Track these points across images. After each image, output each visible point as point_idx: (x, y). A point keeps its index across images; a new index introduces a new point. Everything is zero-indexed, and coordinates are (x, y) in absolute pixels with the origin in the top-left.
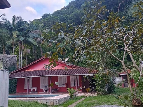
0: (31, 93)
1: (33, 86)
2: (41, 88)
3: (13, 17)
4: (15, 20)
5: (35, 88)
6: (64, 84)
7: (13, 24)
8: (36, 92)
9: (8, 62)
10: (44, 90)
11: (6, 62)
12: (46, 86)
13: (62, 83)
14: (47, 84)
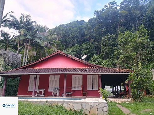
0: (36, 95)
1: (40, 88)
2: (49, 91)
3: (22, 14)
4: (23, 18)
5: (42, 90)
6: (78, 87)
7: (21, 22)
8: (43, 95)
9: (11, 59)
10: (53, 93)
11: (9, 59)
12: (56, 89)
13: (77, 85)
14: (57, 85)
